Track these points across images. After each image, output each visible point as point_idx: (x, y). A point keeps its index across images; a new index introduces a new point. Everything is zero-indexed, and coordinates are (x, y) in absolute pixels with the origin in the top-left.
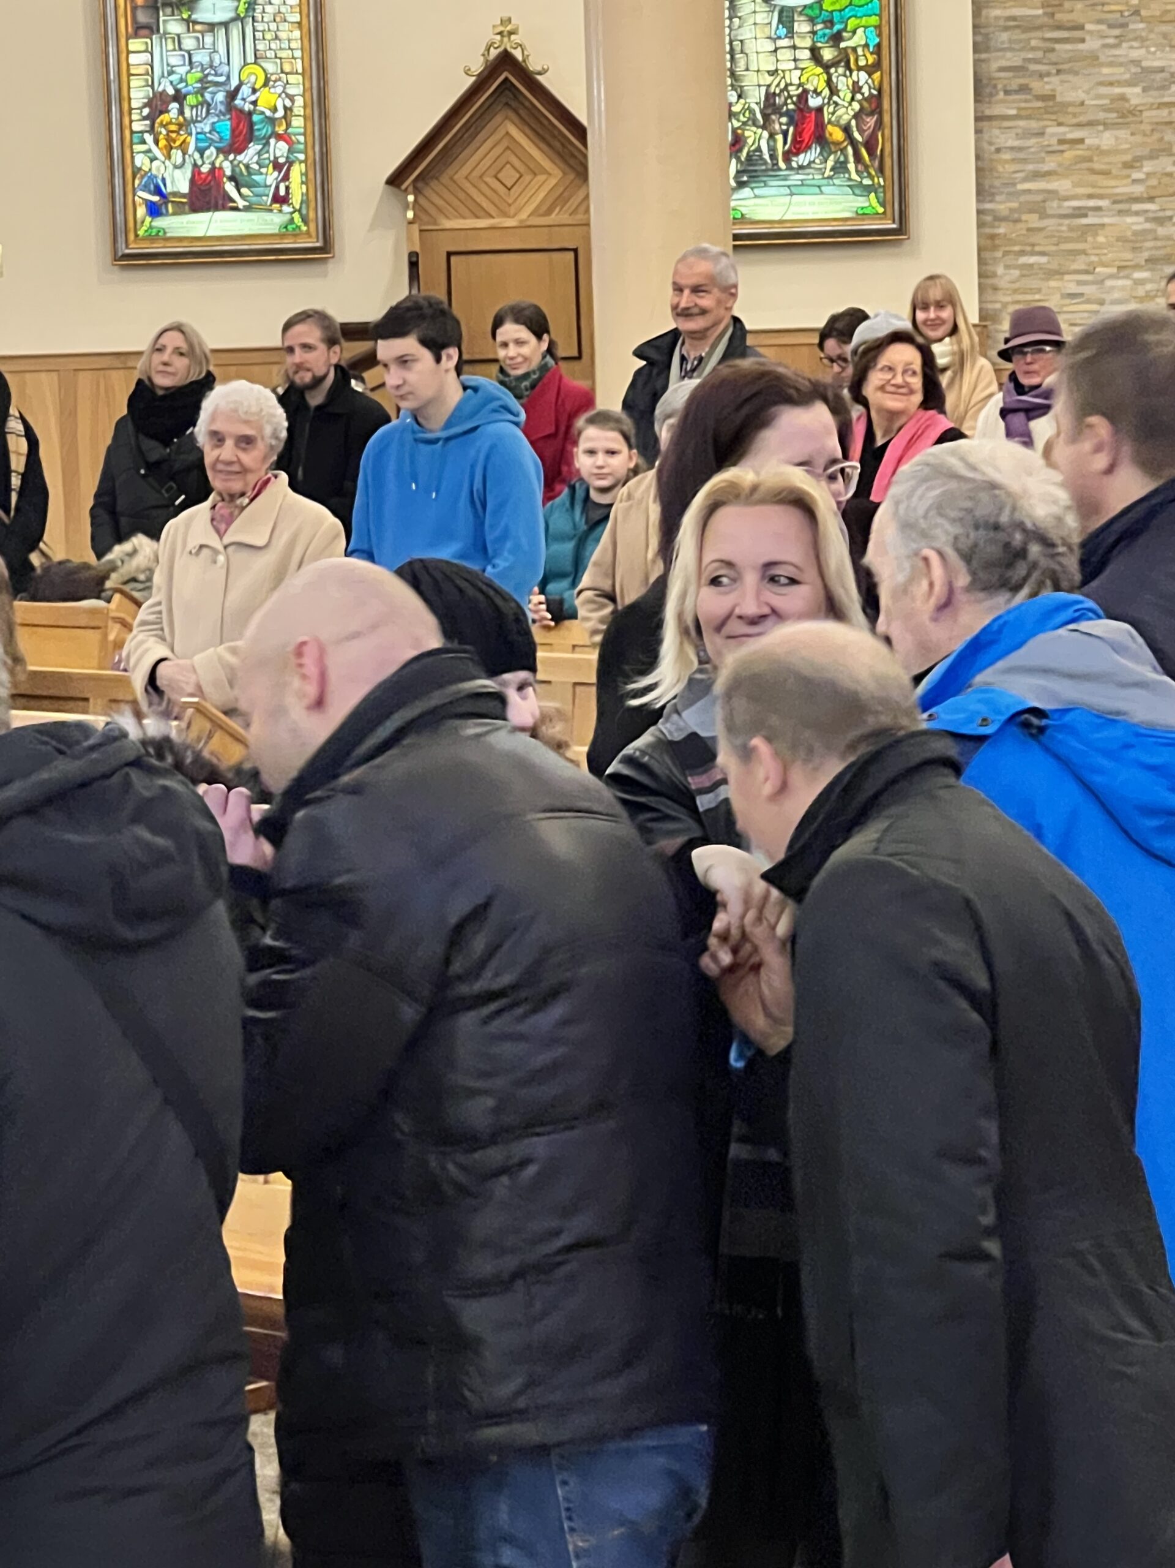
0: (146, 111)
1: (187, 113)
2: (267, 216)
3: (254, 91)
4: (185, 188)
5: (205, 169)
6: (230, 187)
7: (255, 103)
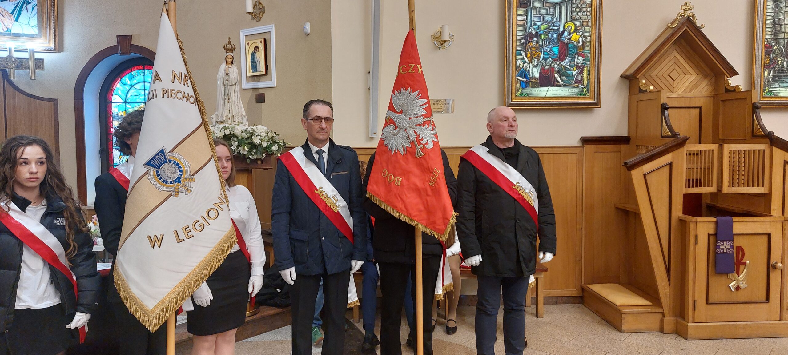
0: (523, 41)
1: (541, 43)
2: (572, 89)
3: (570, 34)
4: (537, 75)
5: (547, 67)
6: (556, 75)
7: (570, 39)
